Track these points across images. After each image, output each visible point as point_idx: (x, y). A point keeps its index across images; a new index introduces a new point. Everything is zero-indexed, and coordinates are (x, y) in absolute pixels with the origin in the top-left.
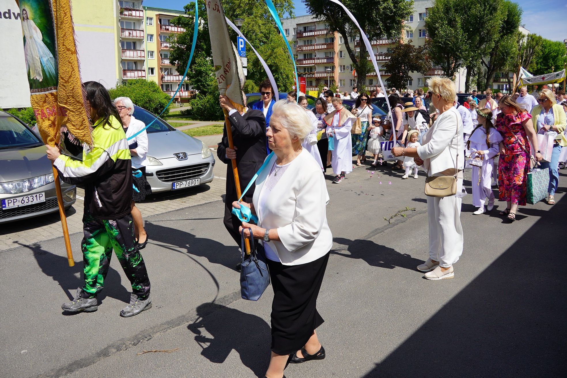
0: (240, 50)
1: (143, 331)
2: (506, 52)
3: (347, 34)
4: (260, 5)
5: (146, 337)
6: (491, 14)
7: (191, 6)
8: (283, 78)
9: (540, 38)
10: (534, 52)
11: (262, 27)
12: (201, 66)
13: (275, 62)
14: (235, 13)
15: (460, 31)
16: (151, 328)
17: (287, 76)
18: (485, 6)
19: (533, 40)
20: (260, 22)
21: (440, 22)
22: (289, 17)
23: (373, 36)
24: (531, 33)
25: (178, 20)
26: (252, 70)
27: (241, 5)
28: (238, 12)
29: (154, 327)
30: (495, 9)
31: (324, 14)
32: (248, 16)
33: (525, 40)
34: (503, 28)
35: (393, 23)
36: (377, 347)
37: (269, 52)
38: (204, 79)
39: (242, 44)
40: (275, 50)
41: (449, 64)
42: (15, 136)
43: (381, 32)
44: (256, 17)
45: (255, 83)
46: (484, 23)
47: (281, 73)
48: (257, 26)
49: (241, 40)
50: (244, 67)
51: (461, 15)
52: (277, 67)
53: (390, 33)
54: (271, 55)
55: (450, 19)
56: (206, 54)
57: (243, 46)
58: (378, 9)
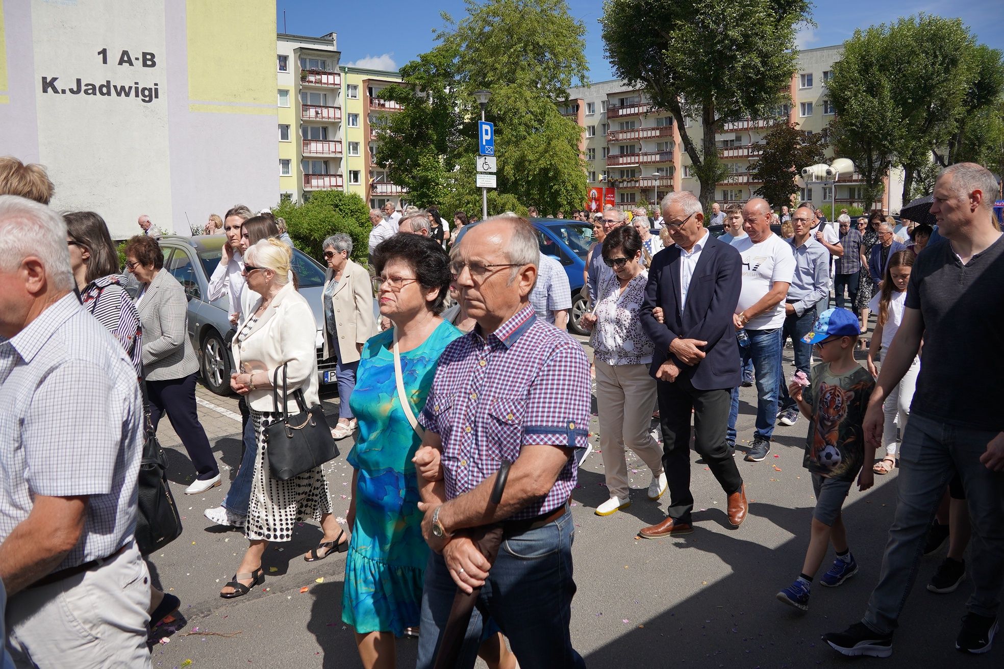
0: (484, 143)
2: (978, 139)
3: (682, 113)
4: (529, 65)
5: (202, 613)
6: (947, 70)
7: (411, 67)
8: (567, 191)
11: (532, 103)
12: (427, 170)
13: (553, 163)
14: (487, 79)
15: (890, 104)
17: (575, 187)
18: (936, 56)
20: (528, 94)
21: (852, 88)
22: (580, 84)
23: (726, 115)
25: (389, 92)
26: (514, 176)
27: (497, 65)
28: (490, 77)
30: (954, 62)
31: (643, 79)
32: (508, 85)
34: (972, 94)
35: (760, 92)
37: (542, 147)
38: (432, 192)
39: (487, 134)
40: (554, 142)
41: (870, 162)
43: (740, 108)
44: (521, 86)
45: (519, 199)
46: (933, 87)
47: (564, 182)
48: (523, 101)
49: (485, 127)
50: (491, 173)
51: (891, 74)
52: (557, 173)
53: (756, 108)
54: (546, 151)
55: (871, 83)
56: (437, 149)
57: (488, 137)
58: (733, 67)
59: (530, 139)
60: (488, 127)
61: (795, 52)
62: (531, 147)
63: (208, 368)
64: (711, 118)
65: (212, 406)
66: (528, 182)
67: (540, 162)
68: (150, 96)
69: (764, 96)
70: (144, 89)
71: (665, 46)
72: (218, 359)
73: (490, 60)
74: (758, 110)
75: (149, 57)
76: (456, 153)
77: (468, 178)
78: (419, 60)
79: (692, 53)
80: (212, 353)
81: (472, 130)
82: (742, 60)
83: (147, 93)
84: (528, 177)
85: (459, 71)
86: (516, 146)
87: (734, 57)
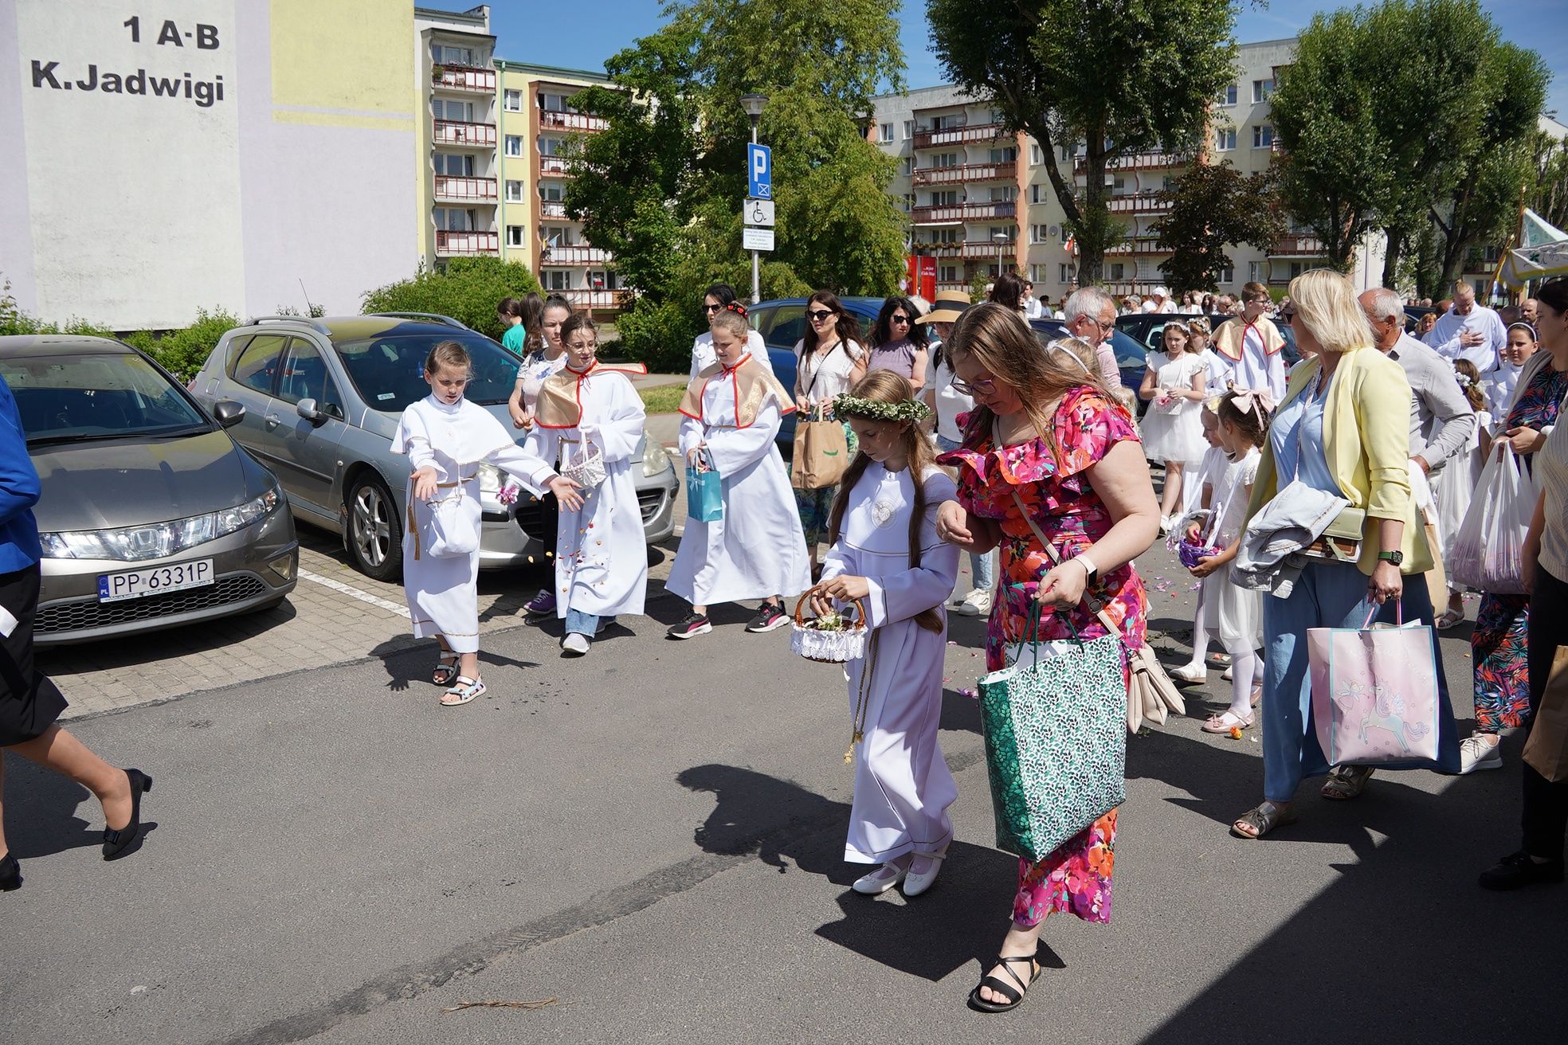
0: (756, 180)
1: (462, 948)
2: (1500, 189)
3: (1051, 139)
4: (813, 57)
5: (470, 965)
6: (1458, 80)
7: (623, 58)
8: (874, 259)
11: (818, 118)
12: (648, 223)
13: (853, 214)
14: (745, 79)
15: (1371, 133)
16: (484, 939)
17: (887, 253)
18: (1441, 60)
20: (812, 104)
21: (1312, 106)
22: (892, 91)
23: (1124, 144)
25: (588, 98)
26: (789, 235)
27: (762, 57)
28: (752, 75)
29: (494, 938)
30: (1470, 69)
31: (990, 84)
32: (780, 89)
33: (1556, 153)
34: (1492, 121)
35: (1179, 110)
36: (1111, 1016)
37: (837, 186)
38: (656, 259)
39: (760, 164)
40: (853, 182)
41: (1336, 225)
42: (142, 405)
43: (1146, 130)
44: (800, 90)
45: (796, 271)
46: (1437, 107)
47: (869, 244)
48: (804, 115)
49: (758, 153)
50: (766, 228)
51: (1371, 85)
52: (859, 229)
53: (1171, 135)
54: (840, 195)
55: (1340, 97)
56: (664, 190)
57: (763, 170)
58: (1139, 67)
59: (816, 177)
60: (762, 154)
61: (1233, 48)
62: (816, 185)
63: (357, 535)
64: (1098, 147)
65: (372, 599)
66: (811, 244)
67: (833, 212)
68: (210, 96)
69: (1185, 114)
70: (200, 85)
71: (1033, 30)
72: (378, 520)
73: (750, 49)
74: (1175, 138)
75: (207, 32)
76: (694, 196)
77: (717, 236)
78: (635, 48)
79: (1071, 43)
80: (367, 511)
82: (1151, 57)
83: (204, 91)
84: (811, 235)
85: (700, 65)
86: (795, 186)
87: (1140, 52)
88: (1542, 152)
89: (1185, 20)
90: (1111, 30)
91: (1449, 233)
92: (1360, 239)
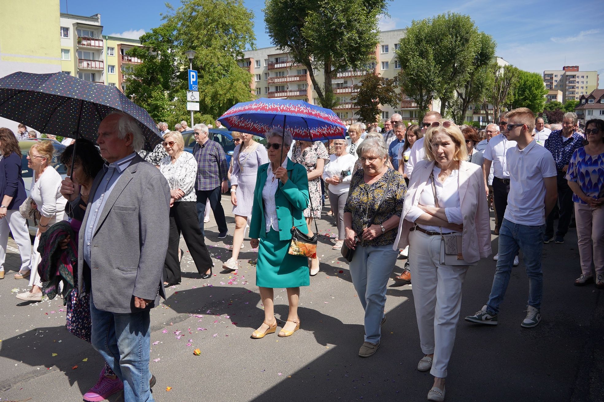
0: (192, 83)
1: (4, 381)
2: (481, 84)
3: (312, 66)
4: (220, 36)
5: (5, 388)
6: (463, 44)
7: (146, 36)
9: (516, 69)
10: (511, 84)
11: (221, 59)
12: (157, 100)
13: (235, 96)
14: (194, 44)
15: (433, 63)
16: (14, 378)
18: (457, 37)
19: (509, 71)
20: (219, 54)
21: (411, 54)
22: (251, 49)
23: (338, 68)
24: (507, 64)
25: (133, 51)
26: (211, 104)
27: (200, 36)
28: (196, 43)
29: (18, 377)
30: (467, 40)
31: (289, 46)
32: (207, 48)
33: (502, 71)
34: (477, 59)
35: (358, 54)
37: (228, 86)
38: (160, 114)
40: (235, 84)
41: (421, 96)
43: (346, 63)
44: (215, 49)
45: (214, 118)
46: (456, 54)
48: (216, 58)
49: (192, 73)
50: (197, 102)
51: (433, 46)
54: (230, 89)
55: (421, 50)
56: (163, 87)
57: (194, 80)
58: (342, 39)
59: (222, 81)
60: (194, 74)
61: (378, 32)
62: (221, 85)
64: (329, 69)
66: (219, 108)
67: (227, 95)
69: (360, 56)
71: (302, 26)
73: (195, 33)
74: (357, 65)
76: (174, 89)
77: (183, 105)
78: (151, 32)
79: (317, 31)
81: (184, 76)
82: (347, 36)
84: (219, 104)
85: (177, 39)
86: (212, 85)
87: (342, 34)
88: (497, 71)
89: (359, 22)
90: (332, 25)
91: (464, 100)
92: (430, 102)
